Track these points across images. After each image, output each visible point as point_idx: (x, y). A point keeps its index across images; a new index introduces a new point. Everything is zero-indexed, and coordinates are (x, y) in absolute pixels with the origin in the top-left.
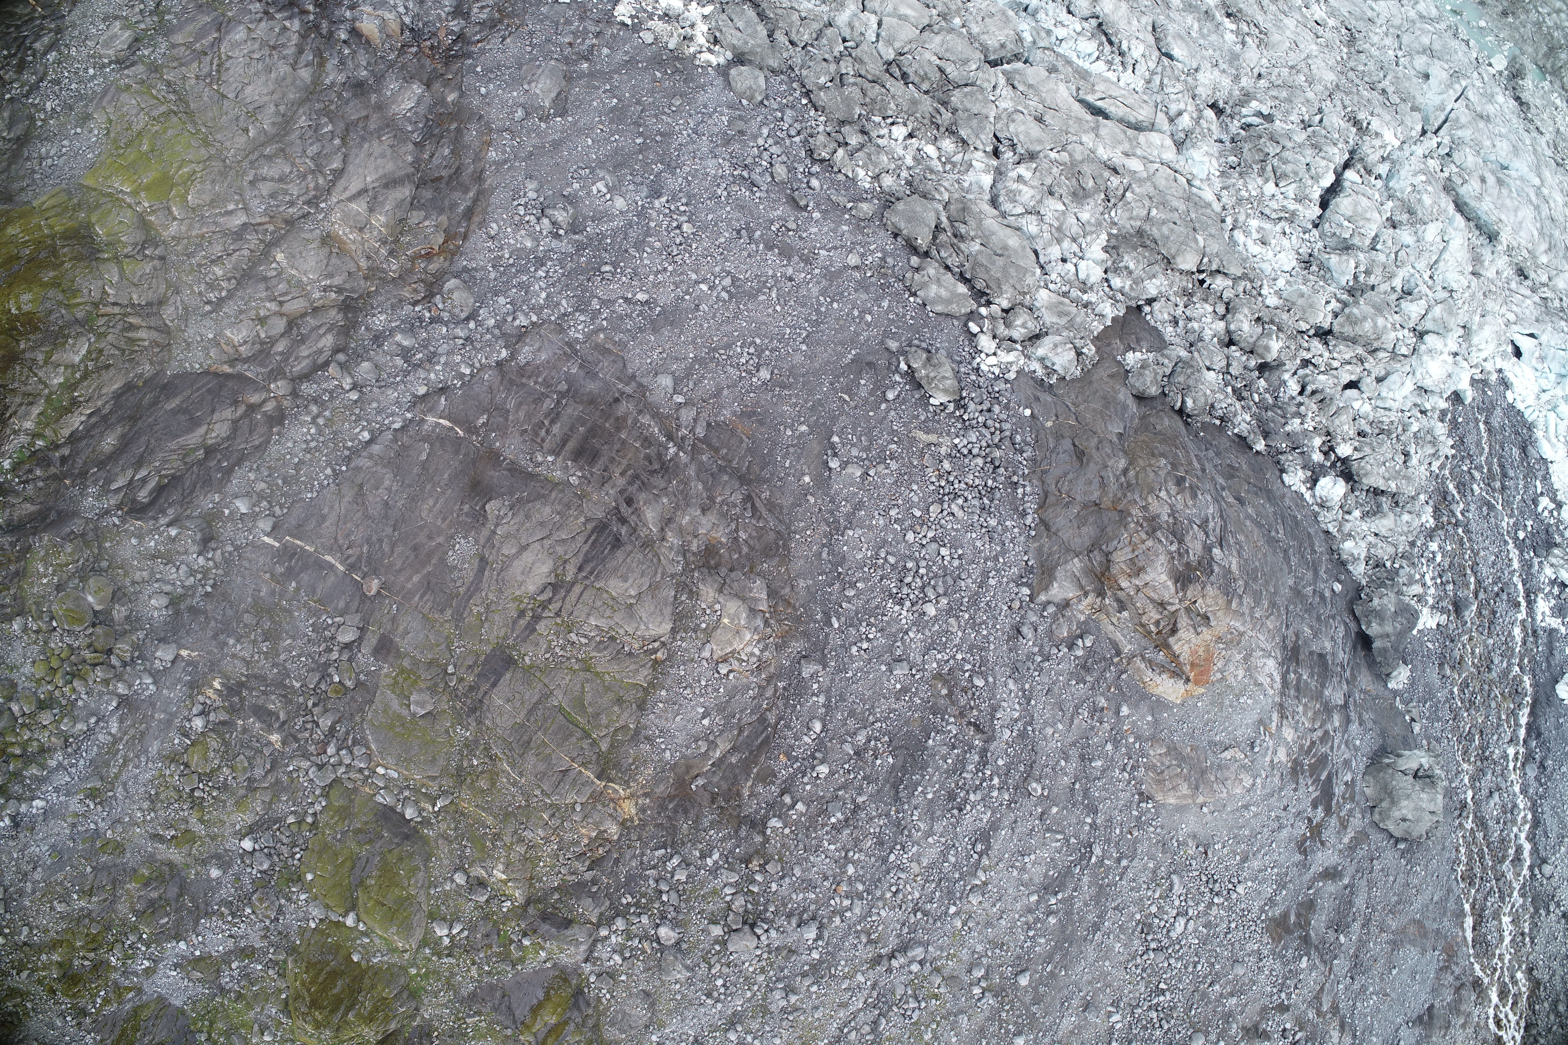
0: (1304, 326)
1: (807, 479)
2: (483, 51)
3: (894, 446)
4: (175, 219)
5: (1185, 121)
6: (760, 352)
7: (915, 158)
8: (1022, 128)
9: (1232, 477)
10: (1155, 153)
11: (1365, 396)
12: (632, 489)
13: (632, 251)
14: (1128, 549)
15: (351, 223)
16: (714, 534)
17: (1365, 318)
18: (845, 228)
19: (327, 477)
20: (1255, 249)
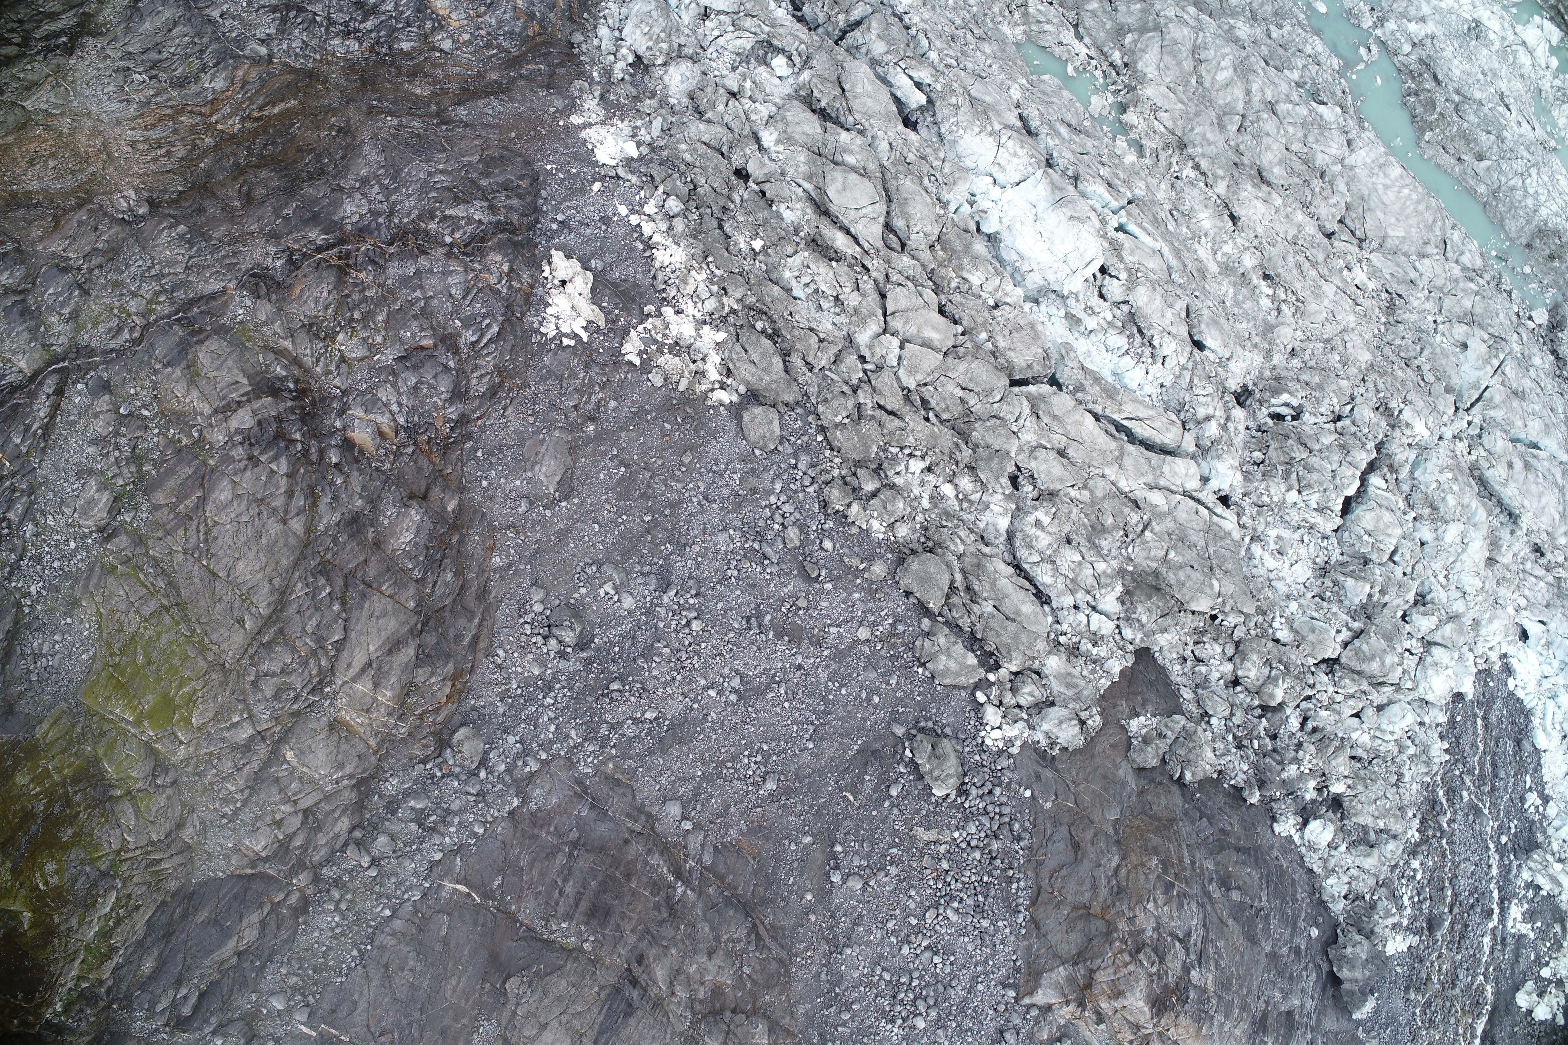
0: (1311, 661)
1: (809, 897)
2: (484, 429)
3: (895, 850)
4: (181, 743)
5: (1212, 429)
6: (767, 756)
7: (931, 498)
8: (1043, 467)
9: (1222, 849)
10: (1179, 483)
11: (1365, 726)
12: (644, 945)
13: (641, 661)
14: (1111, 970)
15: (358, 707)
16: (720, 979)
17: (1373, 657)
18: (857, 596)
19: (354, 958)
20: (1271, 563)
